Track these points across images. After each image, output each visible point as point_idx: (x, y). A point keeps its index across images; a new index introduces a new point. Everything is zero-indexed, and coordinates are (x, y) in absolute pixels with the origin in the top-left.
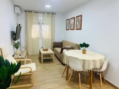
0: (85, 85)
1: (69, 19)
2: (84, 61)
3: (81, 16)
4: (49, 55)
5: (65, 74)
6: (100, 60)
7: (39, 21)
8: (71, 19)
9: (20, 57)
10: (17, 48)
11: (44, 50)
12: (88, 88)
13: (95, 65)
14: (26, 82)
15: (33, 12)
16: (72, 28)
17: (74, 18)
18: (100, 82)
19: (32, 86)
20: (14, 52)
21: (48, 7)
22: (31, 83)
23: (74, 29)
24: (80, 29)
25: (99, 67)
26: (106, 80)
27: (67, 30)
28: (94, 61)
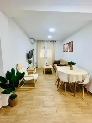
0: (71, 93)
1: (65, 45)
2: (69, 75)
3: (72, 42)
4: (50, 69)
5: (57, 83)
6: (83, 75)
7: (45, 47)
8: (66, 44)
9: (31, 69)
10: (30, 63)
11: (46, 66)
12: (72, 95)
13: (77, 79)
14: (31, 85)
15: (41, 41)
16: (67, 50)
17: (68, 43)
18: (83, 92)
19: (34, 88)
20: (29, 66)
21: (50, 37)
22: (34, 86)
23: (68, 52)
24: (72, 51)
25: (81, 81)
26: (88, 91)
27: (63, 52)
28: (77, 76)
